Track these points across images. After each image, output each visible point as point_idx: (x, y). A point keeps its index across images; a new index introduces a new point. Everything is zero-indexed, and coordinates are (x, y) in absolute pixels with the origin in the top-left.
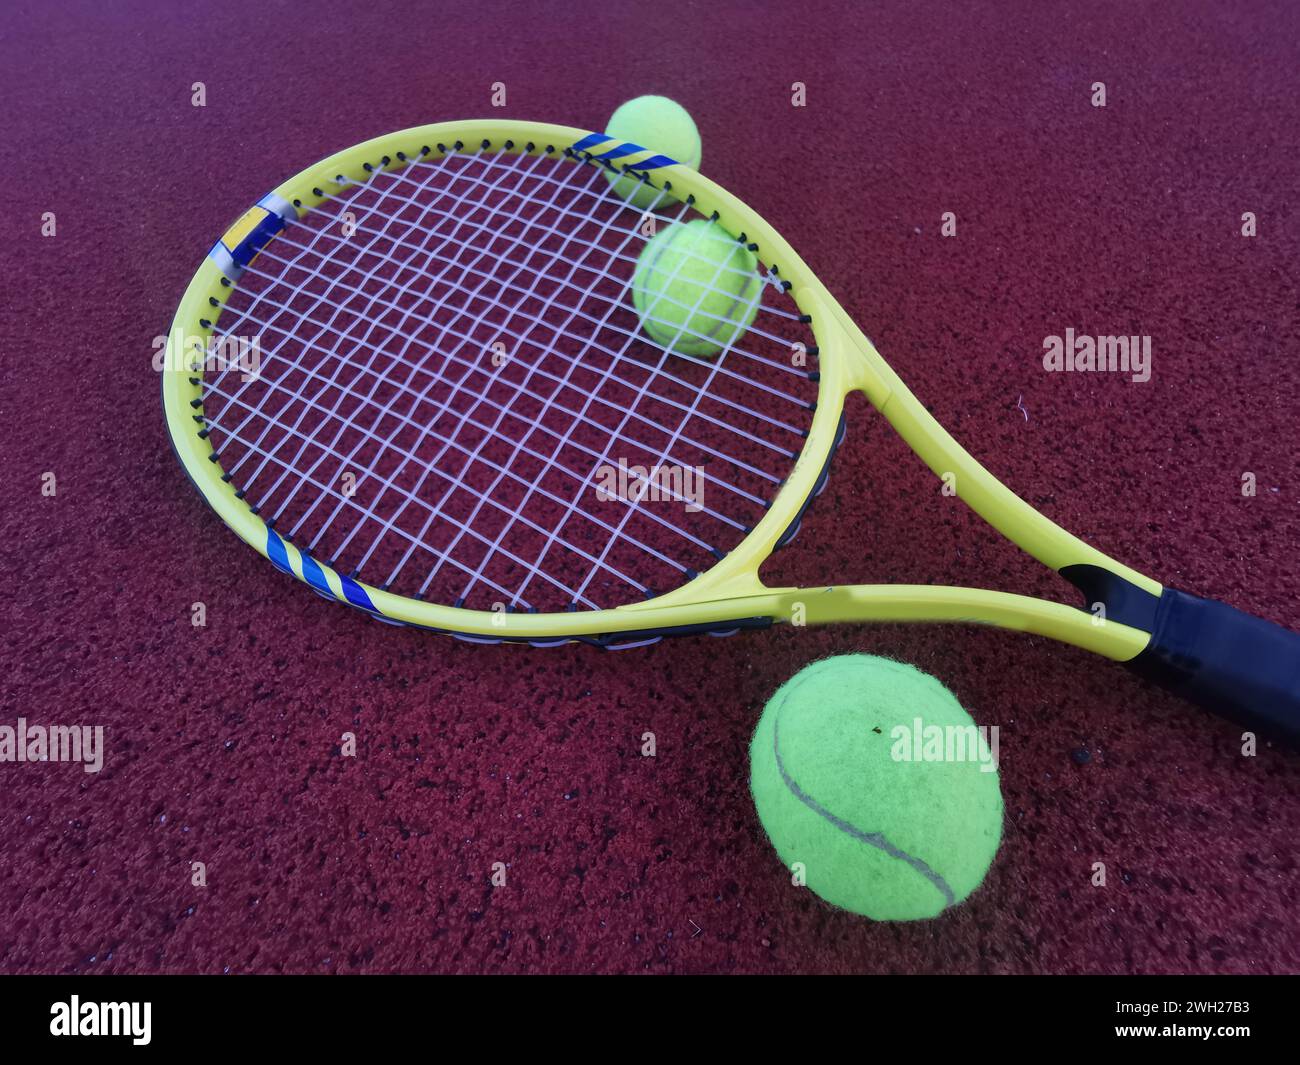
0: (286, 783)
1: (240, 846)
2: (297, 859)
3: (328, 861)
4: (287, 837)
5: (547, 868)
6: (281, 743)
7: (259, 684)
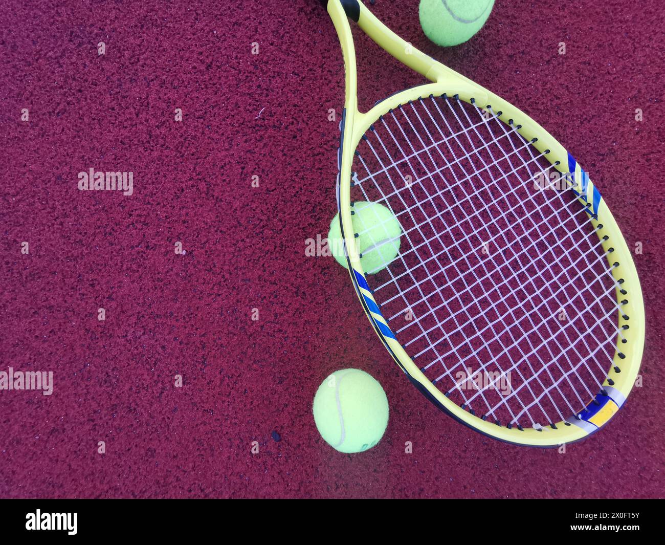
0: (598, 120)
1: (614, 109)
2: (599, 96)
3: (591, 91)
4: (601, 103)
5: (532, 57)
6: (598, 135)
7: (602, 160)
